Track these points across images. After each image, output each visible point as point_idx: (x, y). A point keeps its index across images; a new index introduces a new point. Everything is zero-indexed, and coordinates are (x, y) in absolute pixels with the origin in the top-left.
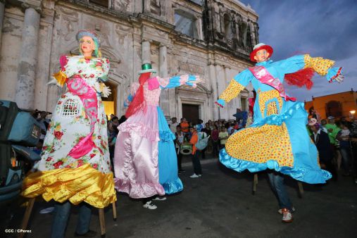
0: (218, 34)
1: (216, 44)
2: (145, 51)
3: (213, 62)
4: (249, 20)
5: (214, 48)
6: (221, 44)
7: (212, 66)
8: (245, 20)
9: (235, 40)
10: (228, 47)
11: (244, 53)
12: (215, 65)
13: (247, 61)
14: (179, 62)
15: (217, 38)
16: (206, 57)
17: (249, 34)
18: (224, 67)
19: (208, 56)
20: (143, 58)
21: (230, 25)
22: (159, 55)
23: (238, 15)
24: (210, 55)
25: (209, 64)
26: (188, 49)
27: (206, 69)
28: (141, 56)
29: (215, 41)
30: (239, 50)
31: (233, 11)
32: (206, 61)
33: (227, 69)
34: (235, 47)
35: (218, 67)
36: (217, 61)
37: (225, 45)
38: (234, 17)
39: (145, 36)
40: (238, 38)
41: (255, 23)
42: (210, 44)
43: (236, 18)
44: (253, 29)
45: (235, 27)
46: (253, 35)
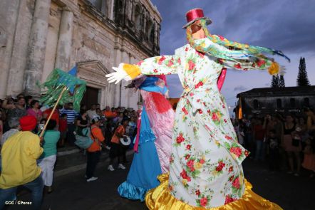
0: (129, 21)
1: (125, 30)
2: (42, 8)
3: (120, 47)
4: (154, 19)
5: (123, 34)
6: (130, 31)
7: (119, 51)
8: (152, 18)
9: (141, 33)
10: (136, 38)
11: (148, 47)
12: (122, 51)
14: (84, 36)
15: (127, 25)
16: (114, 40)
17: (153, 31)
18: (130, 55)
19: (116, 40)
21: (139, 17)
23: (147, 10)
24: (118, 39)
25: (116, 48)
26: (97, 26)
27: (112, 52)
29: (125, 27)
30: (144, 43)
31: (143, 5)
32: (114, 44)
33: (132, 58)
34: (141, 38)
35: (125, 54)
36: (125, 48)
37: (134, 34)
38: (143, 12)
40: (145, 32)
41: (158, 24)
42: (120, 28)
43: (145, 13)
44: (156, 29)
45: (143, 20)
46: (156, 34)
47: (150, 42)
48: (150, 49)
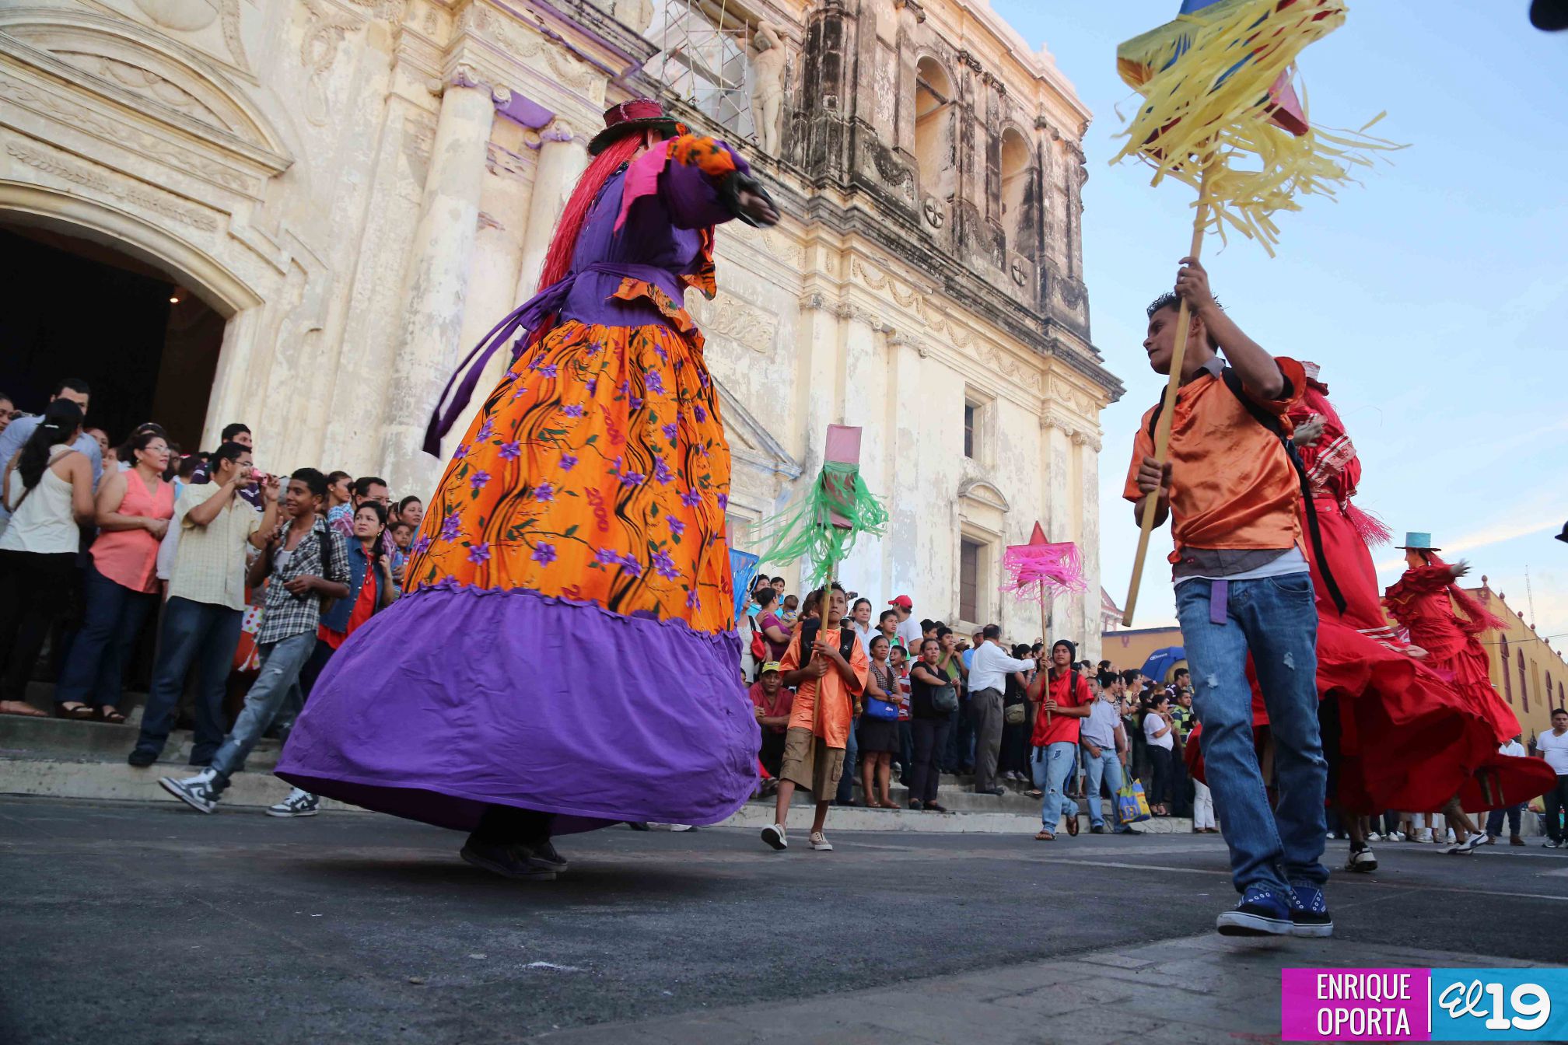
0: (881, 156)
1: (862, 201)
3: (831, 297)
4: (1040, 124)
6: (890, 207)
7: (822, 321)
8: (1023, 120)
9: (961, 208)
10: (925, 238)
11: (1004, 284)
12: (842, 315)
13: (1019, 332)
15: (870, 172)
16: (794, 263)
17: (1034, 195)
18: (889, 337)
19: (807, 260)
20: (433, 182)
21: (944, 120)
22: (533, 185)
23: (988, 80)
24: (821, 253)
25: (811, 305)
27: (787, 325)
28: (422, 166)
29: (856, 184)
30: (979, 263)
31: (964, 57)
32: (796, 282)
33: (905, 355)
34: (959, 243)
35: (859, 335)
36: (856, 298)
37: (911, 219)
38: (964, 90)
39: (470, 57)
40: (979, 199)
41: (1069, 147)
42: (831, 195)
43: (981, 97)
44: (1055, 175)
45: (967, 136)
46: (1055, 206)
47: (1018, 260)
48: (1024, 299)
